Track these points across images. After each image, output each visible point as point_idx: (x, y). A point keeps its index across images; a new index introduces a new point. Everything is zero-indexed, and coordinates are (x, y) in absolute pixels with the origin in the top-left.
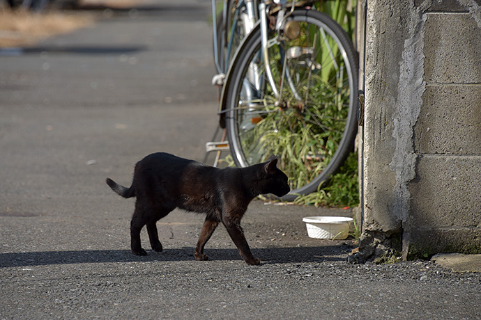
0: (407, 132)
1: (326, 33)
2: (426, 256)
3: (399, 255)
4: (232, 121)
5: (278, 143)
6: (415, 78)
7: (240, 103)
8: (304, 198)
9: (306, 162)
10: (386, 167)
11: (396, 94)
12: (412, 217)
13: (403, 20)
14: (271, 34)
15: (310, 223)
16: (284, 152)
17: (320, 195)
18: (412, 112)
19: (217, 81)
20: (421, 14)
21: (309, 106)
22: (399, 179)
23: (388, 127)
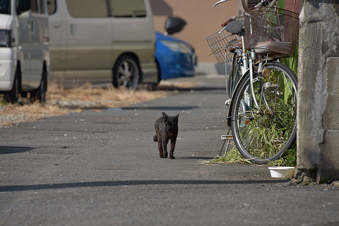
0: (319, 118)
1: (286, 77)
2: (329, 181)
3: (315, 182)
4: (234, 122)
5: (259, 133)
6: (323, 90)
7: (239, 113)
8: (272, 162)
9: (274, 143)
10: (308, 136)
11: (313, 99)
12: (322, 162)
13: (317, 61)
14: (255, 76)
15: (272, 170)
16: (262, 138)
17: (281, 160)
18: (321, 108)
19: (227, 103)
20: (326, 58)
21: (276, 113)
22: (315, 142)
23: (309, 115)
